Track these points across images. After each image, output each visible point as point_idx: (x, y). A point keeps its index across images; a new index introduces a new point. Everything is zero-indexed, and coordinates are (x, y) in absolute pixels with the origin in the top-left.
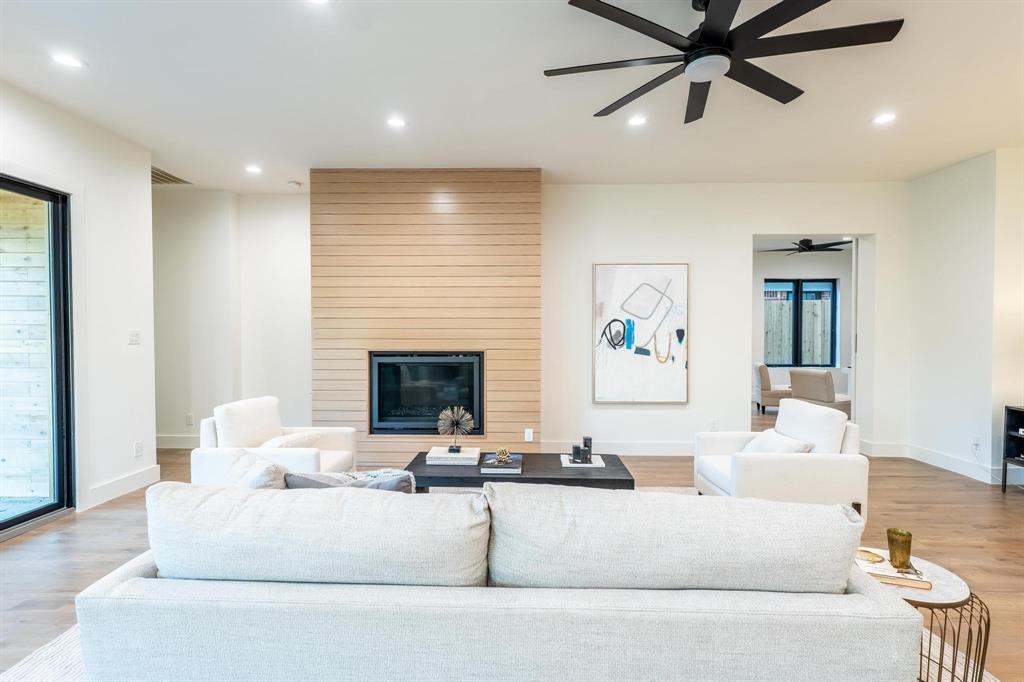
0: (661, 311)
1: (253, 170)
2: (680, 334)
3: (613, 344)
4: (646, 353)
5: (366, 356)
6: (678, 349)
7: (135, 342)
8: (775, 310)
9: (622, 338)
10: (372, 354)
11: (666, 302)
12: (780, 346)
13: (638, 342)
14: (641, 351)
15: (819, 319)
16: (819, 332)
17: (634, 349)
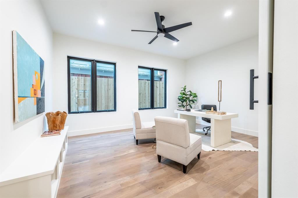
8: (143, 84)
12: (145, 100)
15: (158, 88)
16: (158, 94)
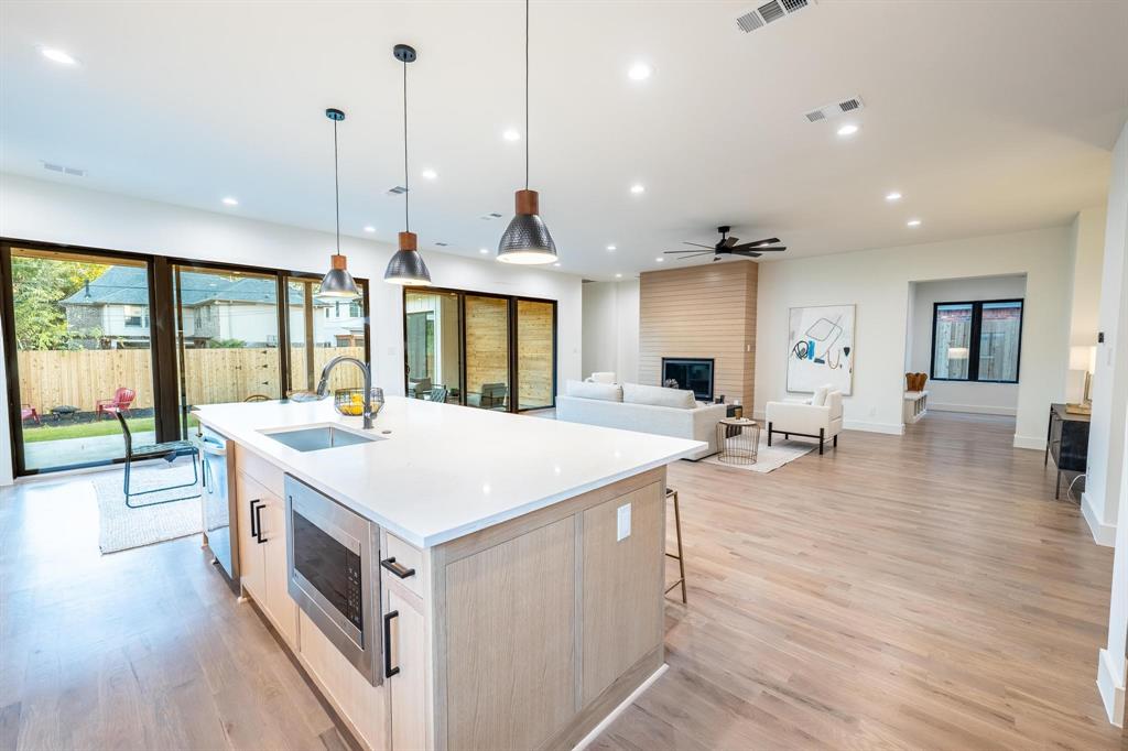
0: (834, 335)
1: (619, 276)
2: (847, 351)
3: (800, 356)
4: (823, 362)
5: (661, 360)
6: (845, 360)
7: (575, 351)
9: (806, 352)
10: (664, 359)
11: (837, 330)
13: (817, 355)
14: (817, 361)
17: (813, 359)
